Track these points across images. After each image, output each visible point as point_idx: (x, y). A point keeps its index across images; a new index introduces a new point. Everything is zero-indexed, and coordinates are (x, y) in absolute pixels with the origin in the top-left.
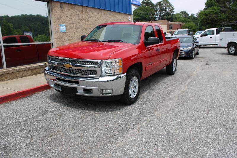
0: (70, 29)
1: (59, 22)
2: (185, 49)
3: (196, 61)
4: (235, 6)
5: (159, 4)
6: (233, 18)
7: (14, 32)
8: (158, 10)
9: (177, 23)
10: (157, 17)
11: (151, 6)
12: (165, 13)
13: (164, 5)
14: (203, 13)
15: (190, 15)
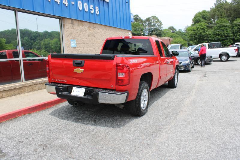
0: (80, 44)
1: (71, 38)
2: (183, 63)
3: (194, 74)
4: (220, 23)
5: (148, 20)
6: (218, 34)
7: (6, 47)
8: (146, 26)
9: (167, 38)
10: (146, 33)
11: (140, 22)
12: (154, 29)
13: (153, 21)
14: (191, 29)
15: (177, 30)
